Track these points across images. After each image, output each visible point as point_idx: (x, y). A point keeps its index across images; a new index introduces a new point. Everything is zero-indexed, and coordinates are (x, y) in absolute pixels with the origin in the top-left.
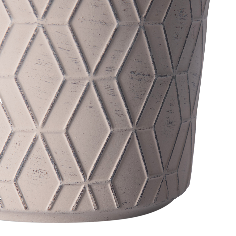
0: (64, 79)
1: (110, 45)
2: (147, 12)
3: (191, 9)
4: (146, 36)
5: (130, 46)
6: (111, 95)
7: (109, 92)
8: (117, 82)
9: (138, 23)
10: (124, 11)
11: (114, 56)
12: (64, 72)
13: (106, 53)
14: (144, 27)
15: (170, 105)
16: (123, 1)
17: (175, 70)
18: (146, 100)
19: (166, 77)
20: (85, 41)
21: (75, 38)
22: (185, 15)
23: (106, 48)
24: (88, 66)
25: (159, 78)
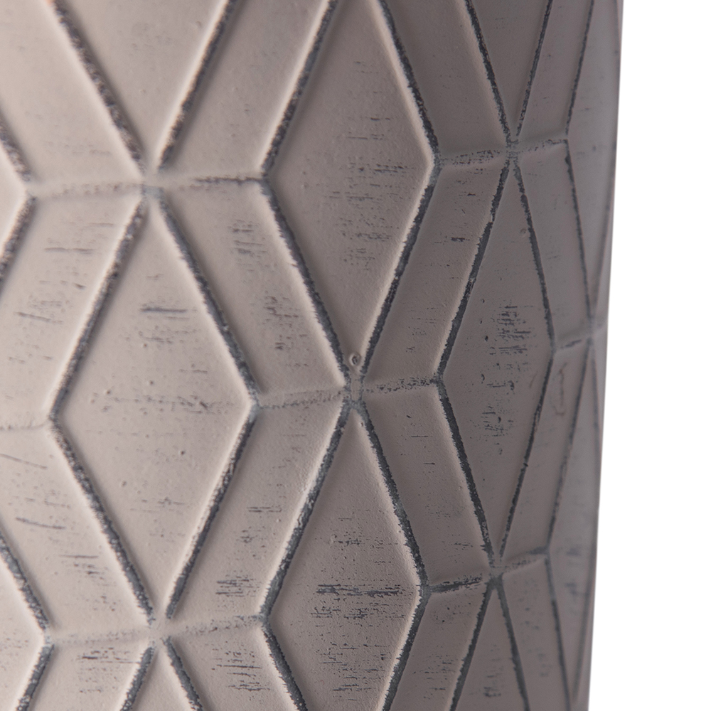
0: (47, 643)
1: (228, 490)
2: (370, 342)
3: (546, 305)
4: (374, 437)
5: (310, 484)
6: (244, 692)
7: (236, 680)
8: (266, 635)
9: (336, 393)
10: (279, 351)
11: (246, 534)
12: (45, 617)
13: (213, 523)
14: (364, 403)
15: (487, 695)
16: (271, 312)
17: (496, 556)
18: (387, 693)
19: (462, 589)
20: (124, 484)
21: (82, 476)
22: (524, 332)
23: (212, 504)
24: (142, 583)
25: (436, 596)
